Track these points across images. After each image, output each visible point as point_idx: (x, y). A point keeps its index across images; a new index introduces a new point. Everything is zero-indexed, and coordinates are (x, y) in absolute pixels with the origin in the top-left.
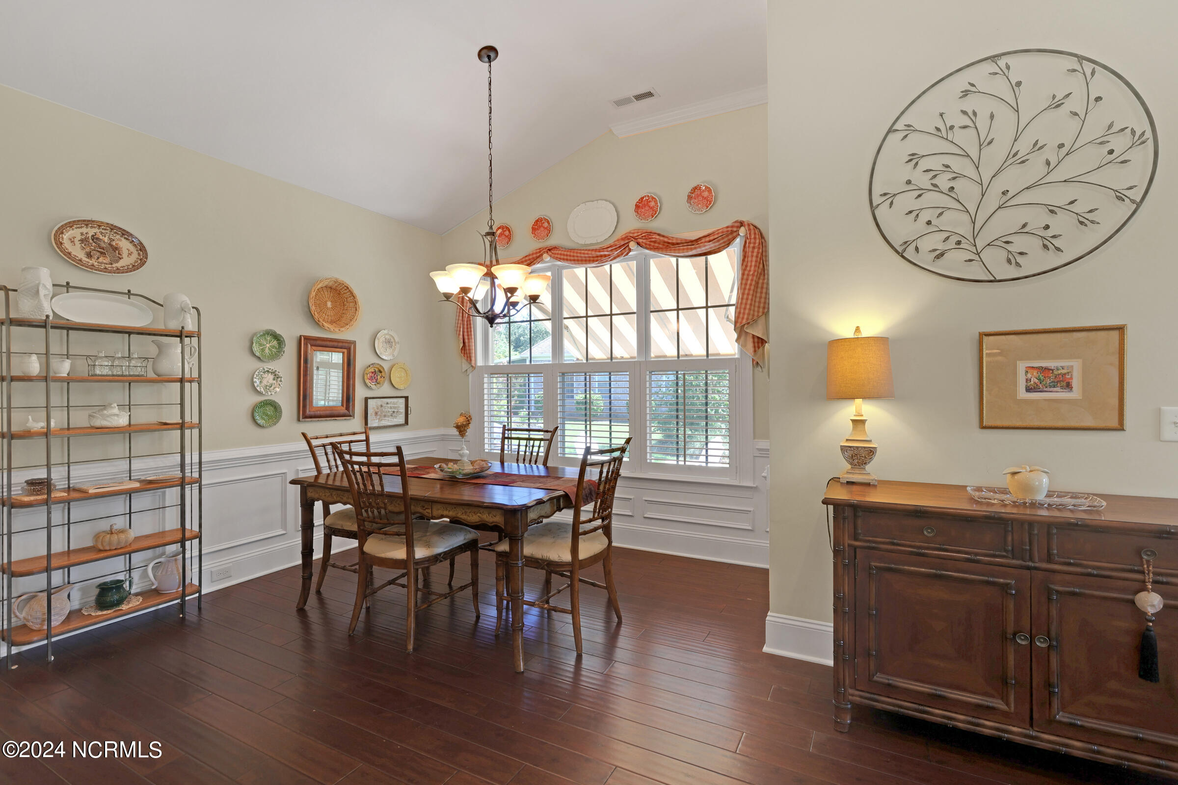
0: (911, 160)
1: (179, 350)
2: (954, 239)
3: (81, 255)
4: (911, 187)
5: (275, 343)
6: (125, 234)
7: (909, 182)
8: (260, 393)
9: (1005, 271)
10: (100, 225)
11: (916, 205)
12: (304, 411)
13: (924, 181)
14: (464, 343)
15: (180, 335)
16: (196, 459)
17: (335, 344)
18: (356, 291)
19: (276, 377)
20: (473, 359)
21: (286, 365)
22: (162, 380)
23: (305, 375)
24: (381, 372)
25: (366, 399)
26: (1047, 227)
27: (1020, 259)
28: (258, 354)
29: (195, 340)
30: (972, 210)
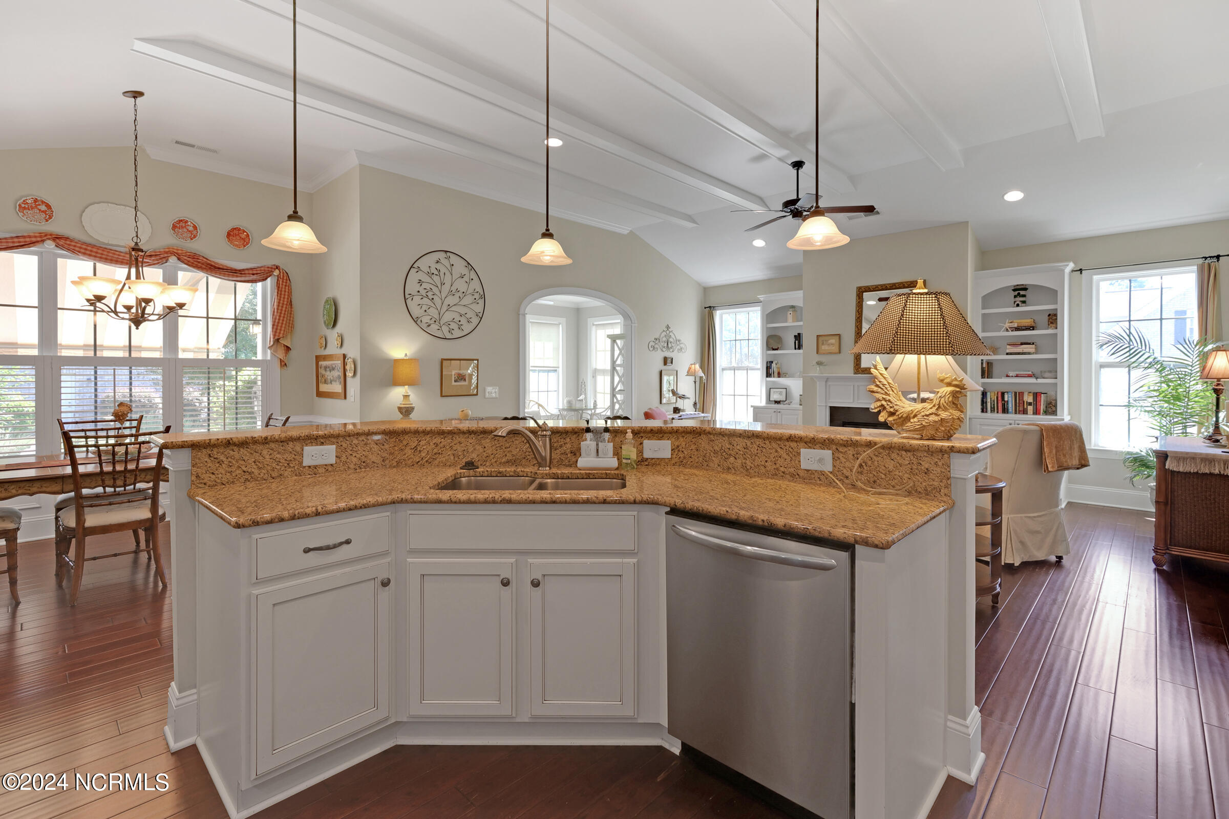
0: (418, 283)
2: (433, 320)
4: (419, 294)
7: (419, 292)
9: (449, 336)
11: (421, 302)
13: (423, 292)
26: (460, 321)
27: (452, 331)
30: (439, 309)
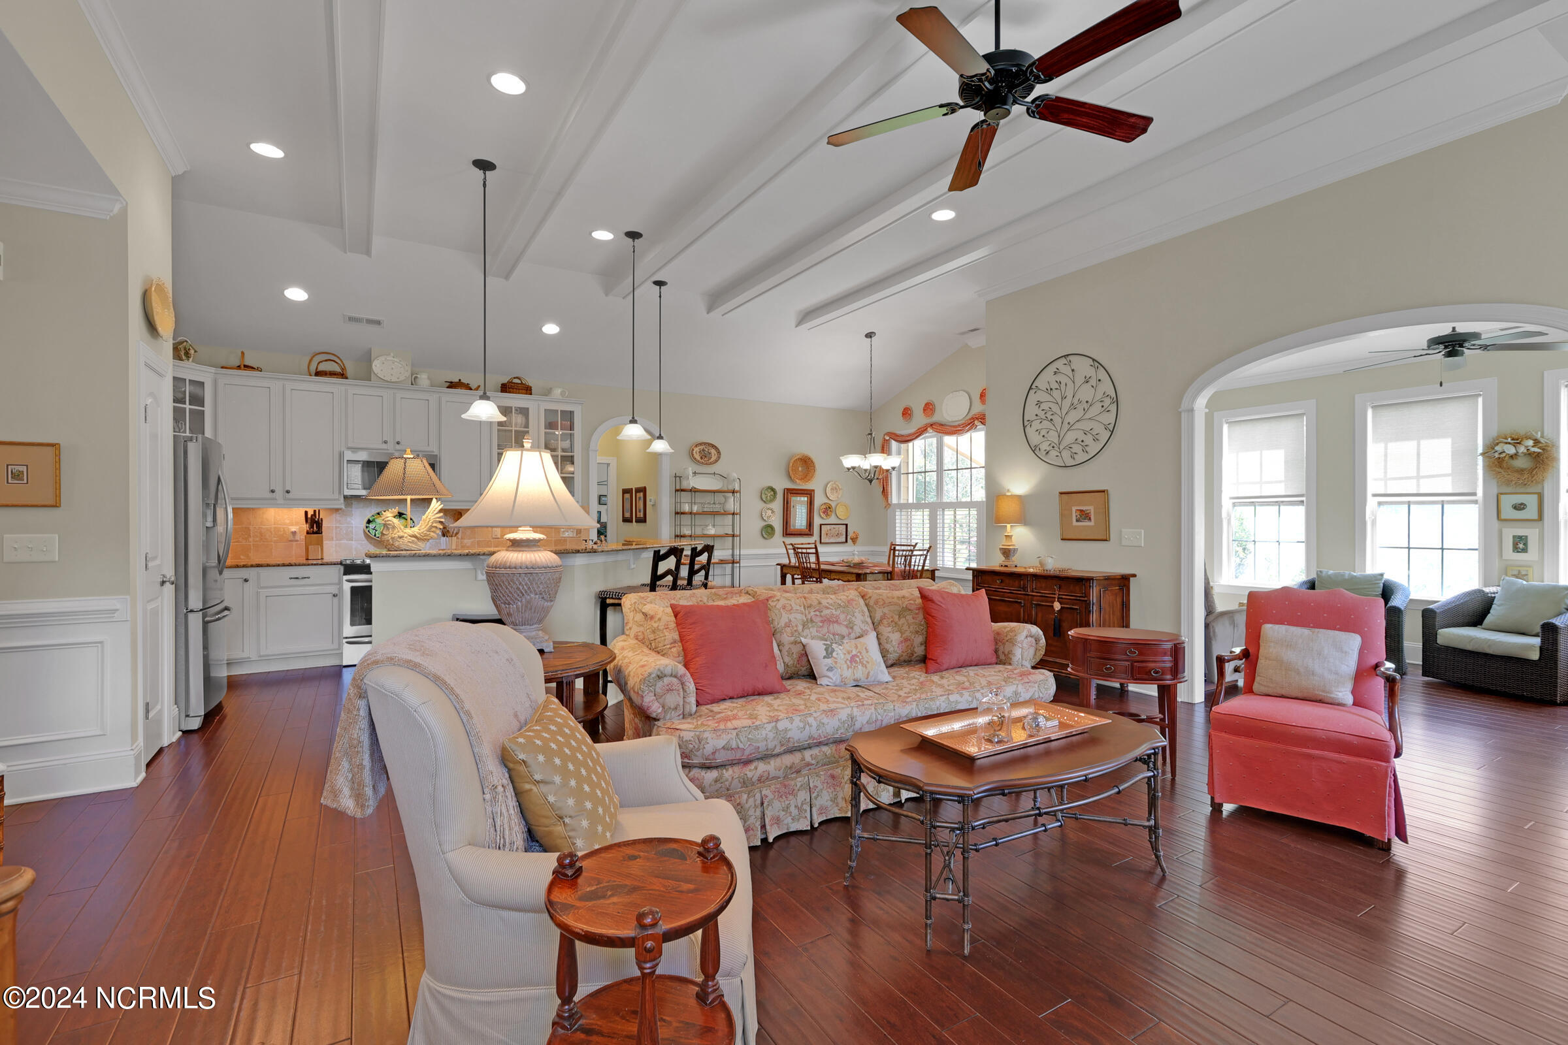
0: (1037, 404)
1: (733, 499)
2: (1052, 445)
3: (699, 458)
4: (1037, 418)
5: (772, 493)
6: (713, 446)
7: (1037, 415)
8: (765, 520)
9: (1070, 462)
10: (705, 444)
11: (1039, 427)
12: (786, 531)
13: (1042, 415)
14: (884, 488)
15: (733, 492)
16: (738, 553)
17: (803, 492)
18: (814, 460)
19: (773, 512)
20: (889, 498)
21: (777, 505)
22: (726, 513)
23: (787, 511)
24: (830, 508)
25: (821, 525)
26: (1083, 441)
27: (1075, 456)
28: (764, 499)
29: (738, 494)
30: (1059, 431)
